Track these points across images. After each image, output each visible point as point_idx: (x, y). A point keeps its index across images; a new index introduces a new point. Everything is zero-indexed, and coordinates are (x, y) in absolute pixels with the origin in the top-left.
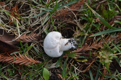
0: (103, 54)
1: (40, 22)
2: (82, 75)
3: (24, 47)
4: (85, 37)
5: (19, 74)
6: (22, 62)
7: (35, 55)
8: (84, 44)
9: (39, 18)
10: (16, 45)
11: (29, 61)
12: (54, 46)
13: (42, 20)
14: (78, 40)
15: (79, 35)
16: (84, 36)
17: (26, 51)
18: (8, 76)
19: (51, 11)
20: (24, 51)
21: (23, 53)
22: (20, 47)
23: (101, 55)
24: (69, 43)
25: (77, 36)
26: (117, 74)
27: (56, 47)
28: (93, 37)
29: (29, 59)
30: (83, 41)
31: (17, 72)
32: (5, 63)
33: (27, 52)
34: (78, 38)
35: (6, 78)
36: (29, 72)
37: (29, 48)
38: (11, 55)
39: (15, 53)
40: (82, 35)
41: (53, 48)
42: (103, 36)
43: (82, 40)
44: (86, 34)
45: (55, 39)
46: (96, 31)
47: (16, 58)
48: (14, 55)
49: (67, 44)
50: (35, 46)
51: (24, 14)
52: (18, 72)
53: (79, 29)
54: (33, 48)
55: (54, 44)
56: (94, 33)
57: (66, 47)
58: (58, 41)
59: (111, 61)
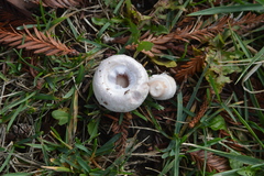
0: (211, 59)
3: (48, 18)
4: (180, 13)
5: (30, 74)
6: (40, 48)
7: (68, 38)
8: (175, 29)
10: (30, 10)
11: (56, 48)
14: (163, 17)
15: (167, 7)
16: (176, 11)
17: (51, 25)
18: (7, 74)
20: (47, 25)
21: (43, 28)
22: (40, 15)
25: (162, 9)
26: (233, 102)
28: (196, 17)
29: (54, 42)
30: (174, 23)
31: (26, 68)
32: (4, 46)
33: (53, 30)
34: (163, 13)
36: (51, 71)
37: (58, 21)
38: (17, 31)
39: (26, 27)
40: (173, 8)
43: (171, 19)
44: (183, 9)
46: (205, 3)
47: (28, 38)
48: (24, 31)
50: (72, 18)
52: (28, 68)
54: (65, 23)
56: (201, 8)
59: (228, 80)
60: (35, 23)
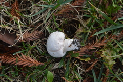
0: (106, 54)
1: (42, 19)
2: (85, 74)
4: (88, 34)
5: (22, 75)
6: (25, 64)
9: (41, 14)
12: (58, 49)
13: (44, 17)
14: (81, 37)
15: (82, 32)
18: (11, 77)
19: (52, 7)
22: (22, 46)
23: (105, 55)
24: (72, 45)
25: (79, 33)
26: (120, 72)
27: (59, 49)
29: (32, 60)
31: (20, 73)
34: (80, 35)
35: (9, 79)
38: (13, 56)
39: (17, 53)
40: (85, 32)
41: (57, 51)
42: (106, 33)
43: (85, 37)
44: (89, 32)
45: (58, 42)
47: (19, 59)
49: (71, 45)
50: (38, 45)
51: (24, 10)
53: (81, 25)
55: (57, 47)
57: (69, 48)
58: (61, 43)
59: (114, 62)
60: (21, 50)
